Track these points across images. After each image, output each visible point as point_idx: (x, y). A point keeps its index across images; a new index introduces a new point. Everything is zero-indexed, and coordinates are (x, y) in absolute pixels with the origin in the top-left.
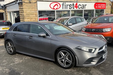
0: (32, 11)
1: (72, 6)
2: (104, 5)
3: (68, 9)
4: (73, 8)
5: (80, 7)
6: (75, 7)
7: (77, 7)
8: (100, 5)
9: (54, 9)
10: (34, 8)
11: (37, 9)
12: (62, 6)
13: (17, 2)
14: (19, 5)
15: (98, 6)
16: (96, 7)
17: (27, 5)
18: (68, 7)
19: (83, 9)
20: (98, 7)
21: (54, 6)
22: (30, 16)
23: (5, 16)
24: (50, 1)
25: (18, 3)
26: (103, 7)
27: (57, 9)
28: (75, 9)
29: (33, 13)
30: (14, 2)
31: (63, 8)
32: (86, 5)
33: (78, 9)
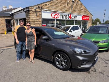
1: (67, 17)
2: (88, 17)
3: (65, 19)
4: (68, 18)
5: (73, 18)
6: (69, 17)
7: (70, 18)
9: (54, 18)
10: (39, 16)
11: (41, 17)
12: (60, 16)
15: (84, 18)
17: (33, 13)
18: (65, 17)
19: (75, 19)
21: (55, 16)
22: (36, 22)
24: (52, 11)
25: (25, 11)
26: (87, 19)
27: (57, 18)
28: (69, 19)
29: (38, 20)
31: (61, 18)
32: (77, 16)
33: (71, 19)
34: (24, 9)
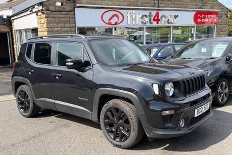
0: (64, 29)
1: (148, 18)
2: (215, 16)
3: (140, 24)
4: (151, 23)
5: (164, 20)
6: (154, 20)
7: (158, 21)
8: (206, 16)
9: (110, 24)
10: (68, 21)
11: (75, 23)
13: (34, 10)
14: (37, 15)
15: (201, 18)
16: (199, 20)
17: (54, 16)
19: (170, 24)
20: (203, 20)
23: (11, 40)
24: (103, 8)
25: (35, 12)
26: (212, 20)
27: (116, 23)
28: (155, 24)
30: (28, 9)
32: (177, 16)
33: (160, 24)
34: (33, 7)
